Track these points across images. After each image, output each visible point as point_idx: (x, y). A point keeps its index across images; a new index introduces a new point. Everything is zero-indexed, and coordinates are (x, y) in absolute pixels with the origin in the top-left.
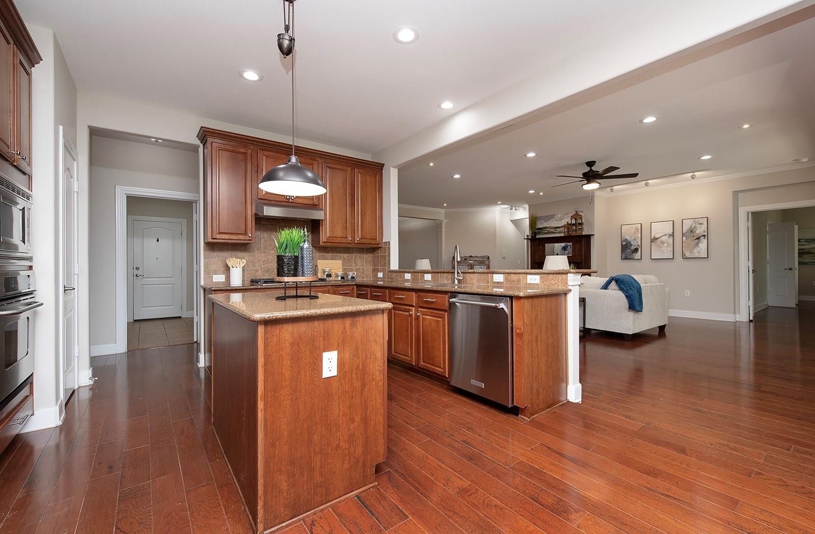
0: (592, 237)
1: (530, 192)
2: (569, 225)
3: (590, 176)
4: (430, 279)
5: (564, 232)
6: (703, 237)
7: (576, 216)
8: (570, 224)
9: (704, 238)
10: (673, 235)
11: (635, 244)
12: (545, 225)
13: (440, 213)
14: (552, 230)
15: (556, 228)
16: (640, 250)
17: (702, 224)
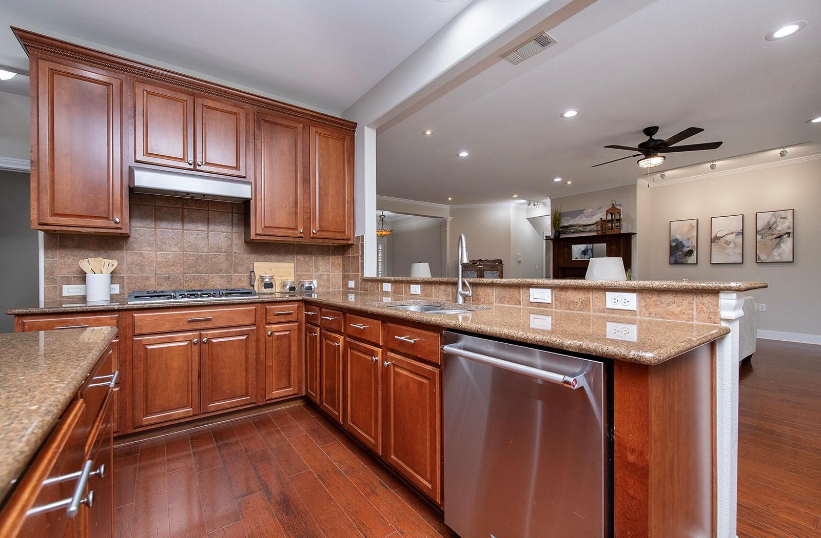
0: (633, 236)
1: (555, 180)
2: (603, 222)
3: (649, 148)
4: (419, 293)
5: (597, 231)
6: (787, 235)
7: (613, 211)
8: (605, 221)
9: (789, 236)
10: (742, 233)
11: (689, 245)
12: (572, 222)
13: (444, 210)
14: (580, 228)
15: (586, 226)
16: (695, 252)
17: (785, 218)
